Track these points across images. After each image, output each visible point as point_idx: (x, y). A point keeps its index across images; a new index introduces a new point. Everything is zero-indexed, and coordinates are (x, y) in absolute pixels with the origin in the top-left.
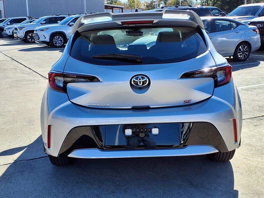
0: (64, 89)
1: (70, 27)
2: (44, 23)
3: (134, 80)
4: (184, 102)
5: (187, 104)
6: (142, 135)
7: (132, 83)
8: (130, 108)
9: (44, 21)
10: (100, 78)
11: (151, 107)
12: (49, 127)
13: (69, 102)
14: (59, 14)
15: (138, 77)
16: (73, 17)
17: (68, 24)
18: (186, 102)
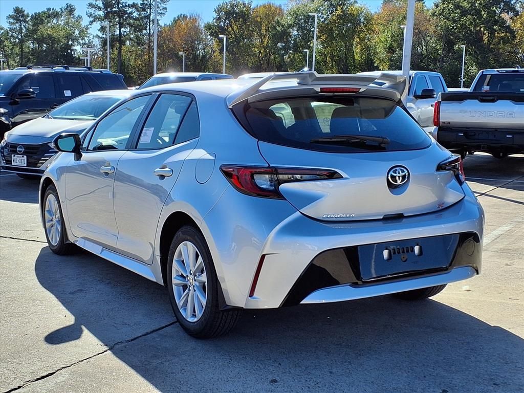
0: (275, 193)
3: (391, 174)
6: (404, 258)
7: (389, 178)
8: (382, 217)
10: (342, 172)
11: (405, 215)
12: (263, 257)
13: (297, 214)
15: (396, 170)
18: (440, 206)
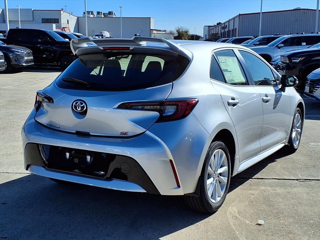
1: (279, 49)
2: (257, 43)
4: (121, 133)
5: (124, 135)
6: (76, 160)
7: (73, 107)
9: (258, 41)
14: (279, 34)
15: (78, 102)
16: (285, 38)
17: (277, 46)
18: (123, 134)
